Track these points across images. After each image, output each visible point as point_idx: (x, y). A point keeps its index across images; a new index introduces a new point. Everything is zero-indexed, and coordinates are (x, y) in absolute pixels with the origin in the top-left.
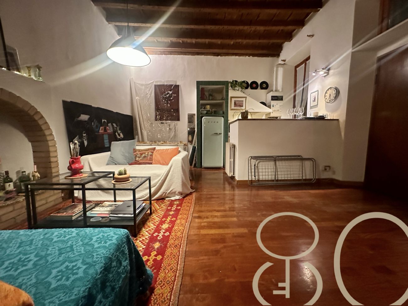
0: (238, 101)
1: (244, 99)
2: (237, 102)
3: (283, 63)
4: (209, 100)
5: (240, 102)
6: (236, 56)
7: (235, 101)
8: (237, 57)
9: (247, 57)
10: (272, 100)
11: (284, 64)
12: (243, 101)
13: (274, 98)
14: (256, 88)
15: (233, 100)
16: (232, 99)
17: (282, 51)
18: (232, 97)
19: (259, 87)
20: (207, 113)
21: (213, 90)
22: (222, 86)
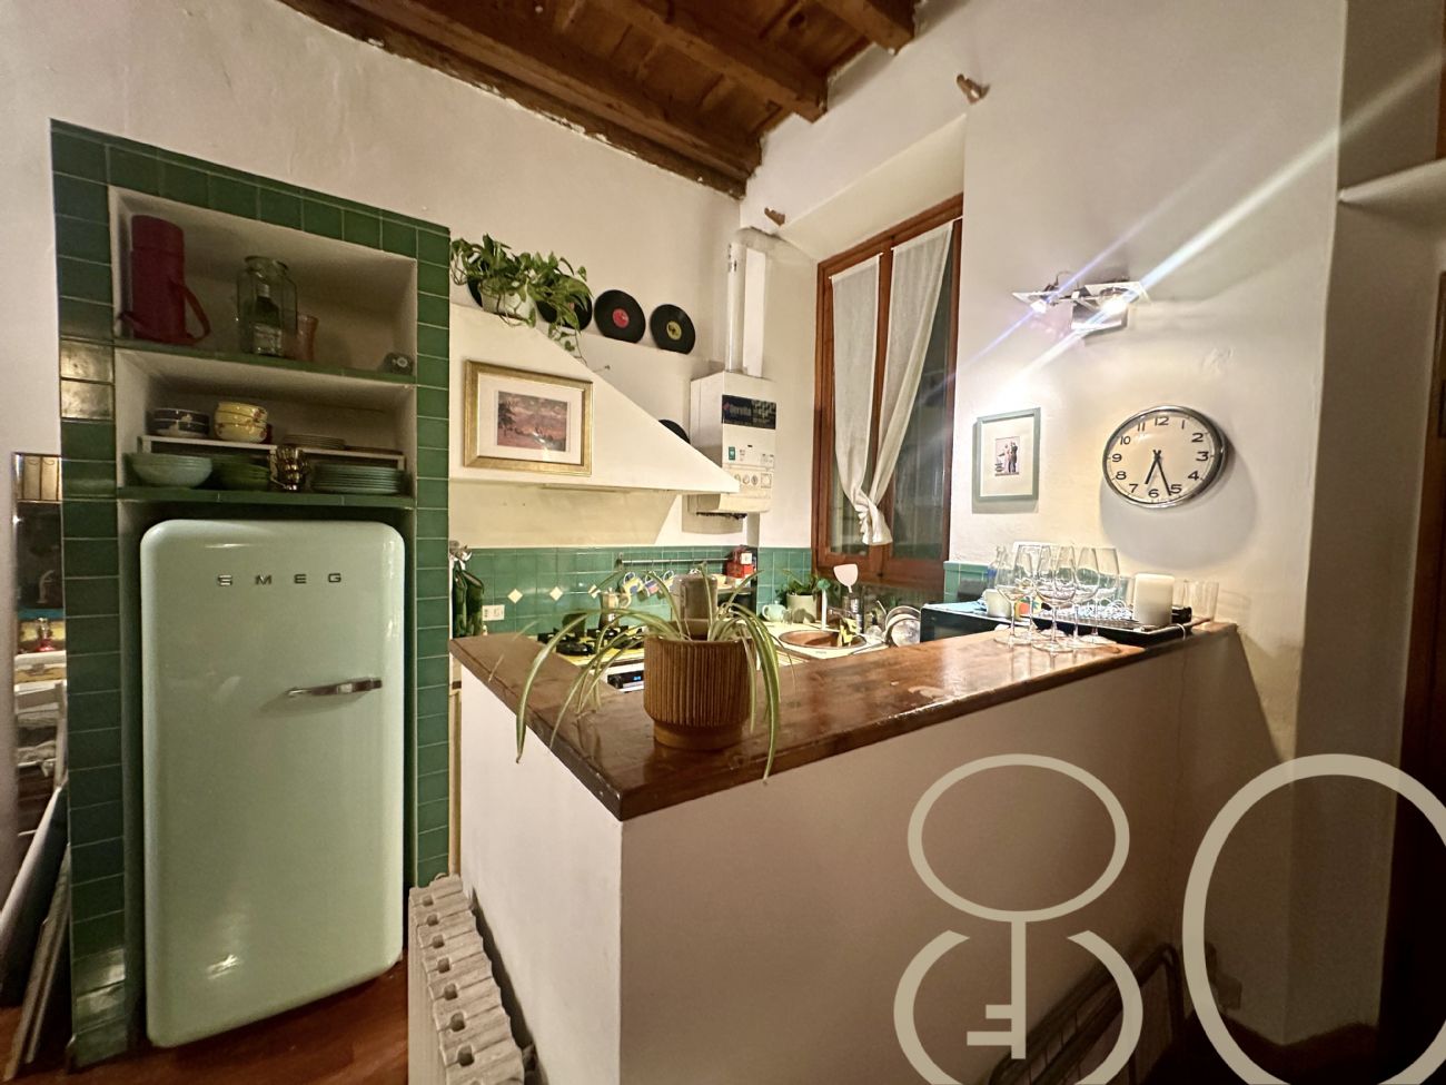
0: (525, 399)
1: (571, 395)
2: (518, 410)
3: (769, 231)
4: (246, 350)
5: (545, 412)
6: (505, 93)
7: (502, 395)
8: (512, 103)
9: (579, 132)
10: (729, 417)
11: (775, 236)
12: (564, 405)
13: (734, 410)
14: (633, 336)
15: (490, 387)
16: (481, 377)
17: (758, 171)
18: (475, 368)
19: (647, 334)
20: (214, 481)
21: (289, 274)
22: (382, 253)
